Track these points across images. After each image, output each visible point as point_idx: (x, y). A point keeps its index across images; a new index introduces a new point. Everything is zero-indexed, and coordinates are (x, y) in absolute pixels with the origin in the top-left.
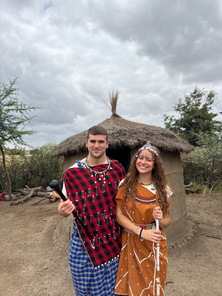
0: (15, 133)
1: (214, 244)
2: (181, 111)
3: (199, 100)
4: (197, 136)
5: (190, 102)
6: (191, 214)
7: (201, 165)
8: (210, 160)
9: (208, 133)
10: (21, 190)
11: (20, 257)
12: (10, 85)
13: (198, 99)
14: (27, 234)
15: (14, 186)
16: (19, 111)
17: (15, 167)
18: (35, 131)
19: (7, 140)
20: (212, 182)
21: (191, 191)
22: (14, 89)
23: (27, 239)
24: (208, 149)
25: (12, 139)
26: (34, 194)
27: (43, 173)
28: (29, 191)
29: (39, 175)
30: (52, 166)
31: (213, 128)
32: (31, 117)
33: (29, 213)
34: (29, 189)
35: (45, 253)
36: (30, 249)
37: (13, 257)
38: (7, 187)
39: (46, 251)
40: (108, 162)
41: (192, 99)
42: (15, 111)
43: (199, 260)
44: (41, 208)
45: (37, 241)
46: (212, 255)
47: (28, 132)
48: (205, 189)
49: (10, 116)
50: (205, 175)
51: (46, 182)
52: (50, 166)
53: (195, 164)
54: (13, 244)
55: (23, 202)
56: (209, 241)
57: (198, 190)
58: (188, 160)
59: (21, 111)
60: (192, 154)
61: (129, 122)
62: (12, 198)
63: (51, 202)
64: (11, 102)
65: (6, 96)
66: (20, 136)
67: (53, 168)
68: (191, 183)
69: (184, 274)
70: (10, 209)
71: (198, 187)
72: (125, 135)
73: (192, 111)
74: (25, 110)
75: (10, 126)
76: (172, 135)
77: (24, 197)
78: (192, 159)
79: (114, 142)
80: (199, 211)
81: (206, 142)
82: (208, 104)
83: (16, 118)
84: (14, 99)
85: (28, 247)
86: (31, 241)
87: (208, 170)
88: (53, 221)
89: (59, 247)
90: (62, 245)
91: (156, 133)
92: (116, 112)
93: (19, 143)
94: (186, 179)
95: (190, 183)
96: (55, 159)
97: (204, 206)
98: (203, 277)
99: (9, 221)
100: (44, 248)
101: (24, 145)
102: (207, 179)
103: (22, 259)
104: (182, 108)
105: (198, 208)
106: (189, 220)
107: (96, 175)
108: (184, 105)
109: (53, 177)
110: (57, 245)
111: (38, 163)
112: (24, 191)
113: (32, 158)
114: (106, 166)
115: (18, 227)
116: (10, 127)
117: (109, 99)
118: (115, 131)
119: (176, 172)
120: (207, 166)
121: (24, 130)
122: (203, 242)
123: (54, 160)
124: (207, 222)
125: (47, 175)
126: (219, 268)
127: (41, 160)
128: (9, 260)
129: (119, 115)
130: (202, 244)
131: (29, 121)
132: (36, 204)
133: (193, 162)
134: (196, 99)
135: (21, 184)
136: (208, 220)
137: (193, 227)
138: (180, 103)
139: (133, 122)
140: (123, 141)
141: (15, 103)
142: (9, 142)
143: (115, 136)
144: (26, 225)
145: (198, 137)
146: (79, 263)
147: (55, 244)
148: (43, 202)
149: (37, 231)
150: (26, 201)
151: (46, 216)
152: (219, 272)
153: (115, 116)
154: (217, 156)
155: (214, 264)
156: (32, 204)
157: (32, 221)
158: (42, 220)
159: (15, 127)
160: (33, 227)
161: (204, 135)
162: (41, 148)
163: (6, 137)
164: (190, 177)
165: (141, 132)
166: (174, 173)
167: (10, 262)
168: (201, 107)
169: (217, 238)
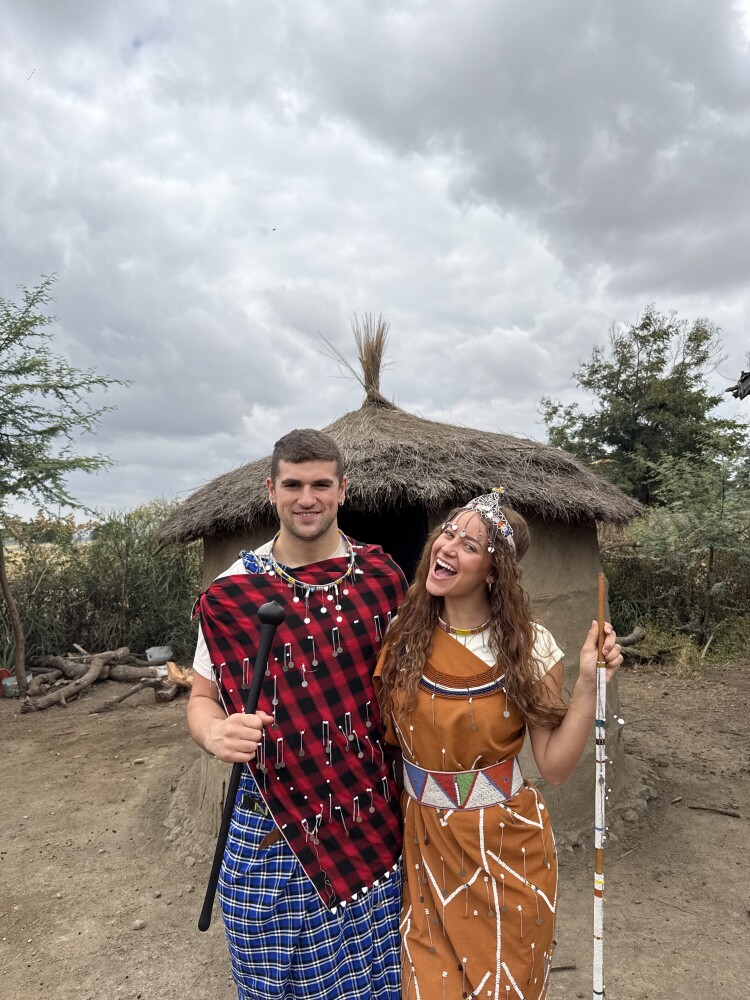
0: (37, 465)
1: (716, 835)
2: (600, 388)
3: (659, 351)
4: (653, 469)
5: (631, 357)
6: (640, 734)
7: (668, 569)
8: (698, 551)
9: (691, 459)
10: (60, 658)
11: (50, 889)
12: (26, 304)
13: (655, 347)
14: (78, 810)
15: (35, 648)
16: (51, 391)
17: (37, 581)
18: (106, 459)
19: (13, 489)
20: (707, 627)
21: (637, 657)
22: (36, 318)
23: (75, 827)
24: (692, 514)
25: (28, 486)
26: (102, 672)
27: (132, 601)
28: (87, 663)
29: (119, 609)
30: (165, 578)
31: (708, 444)
32: (93, 411)
33: (86, 738)
34: (86, 656)
35: (138, 873)
36: (85, 860)
37: (27, 888)
38: (9, 651)
39: (141, 868)
40: (349, 553)
41: (635, 347)
42: (38, 391)
43: (665, 891)
44: (125, 722)
45: (109, 834)
46: (710, 872)
47: (82, 460)
48: (686, 648)
49: (21, 409)
50: (683, 603)
51: (142, 632)
52: (158, 577)
53: (648, 564)
54: (28, 845)
55: (63, 701)
56: (698, 825)
57: (660, 653)
58: (627, 553)
59: (61, 390)
60: (636, 530)
61: (423, 424)
62: (28, 689)
63: (162, 700)
64: (26, 362)
65: (9, 341)
66: (54, 477)
67: (166, 585)
68: (637, 631)
69: (615, 937)
70: (20, 726)
71: (662, 642)
72: (407, 464)
73: (637, 388)
74: (73, 387)
75: (20, 441)
76: (565, 464)
77: (67, 684)
78: (637, 549)
79: (370, 488)
80: (665, 723)
81: (686, 489)
82: (689, 365)
83: (42, 415)
84: (38, 352)
85: (79, 855)
86: (90, 835)
87: (693, 586)
88: (167, 763)
89: (187, 853)
90: (196, 845)
91: (514, 456)
92: (377, 388)
93: (52, 499)
94: (620, 615)
95: (632, 630)
96: (174, 552)
97: (684, 708)
98: (681, 946)
99: (15, 766)
100: (135, 857)
101: (67, 506)
102: (692, 616)
103: (59, 895)
104: (604, 377)
105: (661, 713)
106: (631, 753)
107: (307, 595)
108: (611, 367)
109: (167, 614)
110: (179, 845)
111: (117, 568)
112: (69, 662)
113: (96, 552)
114: (341, 566)
115: (47, 785)
116: (22, 446)
117: (356, 346)
118: (375, 452)
119: (582, 588)
120: (691, 570)
121: (68, 455)
122: (679, 829)
123: (173, 555)
124: (691, 759)
125: (146, 606)
126: (735, 915)
127: (128, 556)
128: (11, 901)
129: (390, 400)
130: (675, 835)
131: (87, 425)
132: (108, 708)
133: (641, 556)
134: (649, 348)
135: (59, 641)
136: (695, 752)
137: (644, 779)
138: (597, 361)
139: (438, 424)
140: (403, 485)
141: (39, 363)
142: (17, 496)
143: (375, 470)
144: (74, 780)
145: (659, 473)
146: (253, 899)
147: (172, 841)
148: (134, 699)
149: (111, 797)
150: (76, 699)
151: (144, 748)
152: (735, 930)
153: (375, 402)
154: (723, 537)
155: (717, 902)
156: (96, 708)
157: (95, 766)
158: (130, 760)
159: (38, 445)
160: (99, 786)
161: (677, 467)
162: (128, 518)
163: (6, 479)
164: (633, 610)
165: (461, 456)
166: (577, 594)
167: (16, 908)
168: (666, 373)
169: (727, 814)
